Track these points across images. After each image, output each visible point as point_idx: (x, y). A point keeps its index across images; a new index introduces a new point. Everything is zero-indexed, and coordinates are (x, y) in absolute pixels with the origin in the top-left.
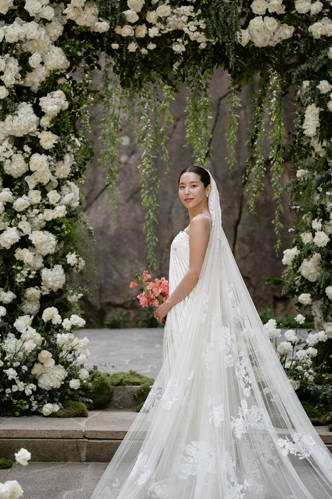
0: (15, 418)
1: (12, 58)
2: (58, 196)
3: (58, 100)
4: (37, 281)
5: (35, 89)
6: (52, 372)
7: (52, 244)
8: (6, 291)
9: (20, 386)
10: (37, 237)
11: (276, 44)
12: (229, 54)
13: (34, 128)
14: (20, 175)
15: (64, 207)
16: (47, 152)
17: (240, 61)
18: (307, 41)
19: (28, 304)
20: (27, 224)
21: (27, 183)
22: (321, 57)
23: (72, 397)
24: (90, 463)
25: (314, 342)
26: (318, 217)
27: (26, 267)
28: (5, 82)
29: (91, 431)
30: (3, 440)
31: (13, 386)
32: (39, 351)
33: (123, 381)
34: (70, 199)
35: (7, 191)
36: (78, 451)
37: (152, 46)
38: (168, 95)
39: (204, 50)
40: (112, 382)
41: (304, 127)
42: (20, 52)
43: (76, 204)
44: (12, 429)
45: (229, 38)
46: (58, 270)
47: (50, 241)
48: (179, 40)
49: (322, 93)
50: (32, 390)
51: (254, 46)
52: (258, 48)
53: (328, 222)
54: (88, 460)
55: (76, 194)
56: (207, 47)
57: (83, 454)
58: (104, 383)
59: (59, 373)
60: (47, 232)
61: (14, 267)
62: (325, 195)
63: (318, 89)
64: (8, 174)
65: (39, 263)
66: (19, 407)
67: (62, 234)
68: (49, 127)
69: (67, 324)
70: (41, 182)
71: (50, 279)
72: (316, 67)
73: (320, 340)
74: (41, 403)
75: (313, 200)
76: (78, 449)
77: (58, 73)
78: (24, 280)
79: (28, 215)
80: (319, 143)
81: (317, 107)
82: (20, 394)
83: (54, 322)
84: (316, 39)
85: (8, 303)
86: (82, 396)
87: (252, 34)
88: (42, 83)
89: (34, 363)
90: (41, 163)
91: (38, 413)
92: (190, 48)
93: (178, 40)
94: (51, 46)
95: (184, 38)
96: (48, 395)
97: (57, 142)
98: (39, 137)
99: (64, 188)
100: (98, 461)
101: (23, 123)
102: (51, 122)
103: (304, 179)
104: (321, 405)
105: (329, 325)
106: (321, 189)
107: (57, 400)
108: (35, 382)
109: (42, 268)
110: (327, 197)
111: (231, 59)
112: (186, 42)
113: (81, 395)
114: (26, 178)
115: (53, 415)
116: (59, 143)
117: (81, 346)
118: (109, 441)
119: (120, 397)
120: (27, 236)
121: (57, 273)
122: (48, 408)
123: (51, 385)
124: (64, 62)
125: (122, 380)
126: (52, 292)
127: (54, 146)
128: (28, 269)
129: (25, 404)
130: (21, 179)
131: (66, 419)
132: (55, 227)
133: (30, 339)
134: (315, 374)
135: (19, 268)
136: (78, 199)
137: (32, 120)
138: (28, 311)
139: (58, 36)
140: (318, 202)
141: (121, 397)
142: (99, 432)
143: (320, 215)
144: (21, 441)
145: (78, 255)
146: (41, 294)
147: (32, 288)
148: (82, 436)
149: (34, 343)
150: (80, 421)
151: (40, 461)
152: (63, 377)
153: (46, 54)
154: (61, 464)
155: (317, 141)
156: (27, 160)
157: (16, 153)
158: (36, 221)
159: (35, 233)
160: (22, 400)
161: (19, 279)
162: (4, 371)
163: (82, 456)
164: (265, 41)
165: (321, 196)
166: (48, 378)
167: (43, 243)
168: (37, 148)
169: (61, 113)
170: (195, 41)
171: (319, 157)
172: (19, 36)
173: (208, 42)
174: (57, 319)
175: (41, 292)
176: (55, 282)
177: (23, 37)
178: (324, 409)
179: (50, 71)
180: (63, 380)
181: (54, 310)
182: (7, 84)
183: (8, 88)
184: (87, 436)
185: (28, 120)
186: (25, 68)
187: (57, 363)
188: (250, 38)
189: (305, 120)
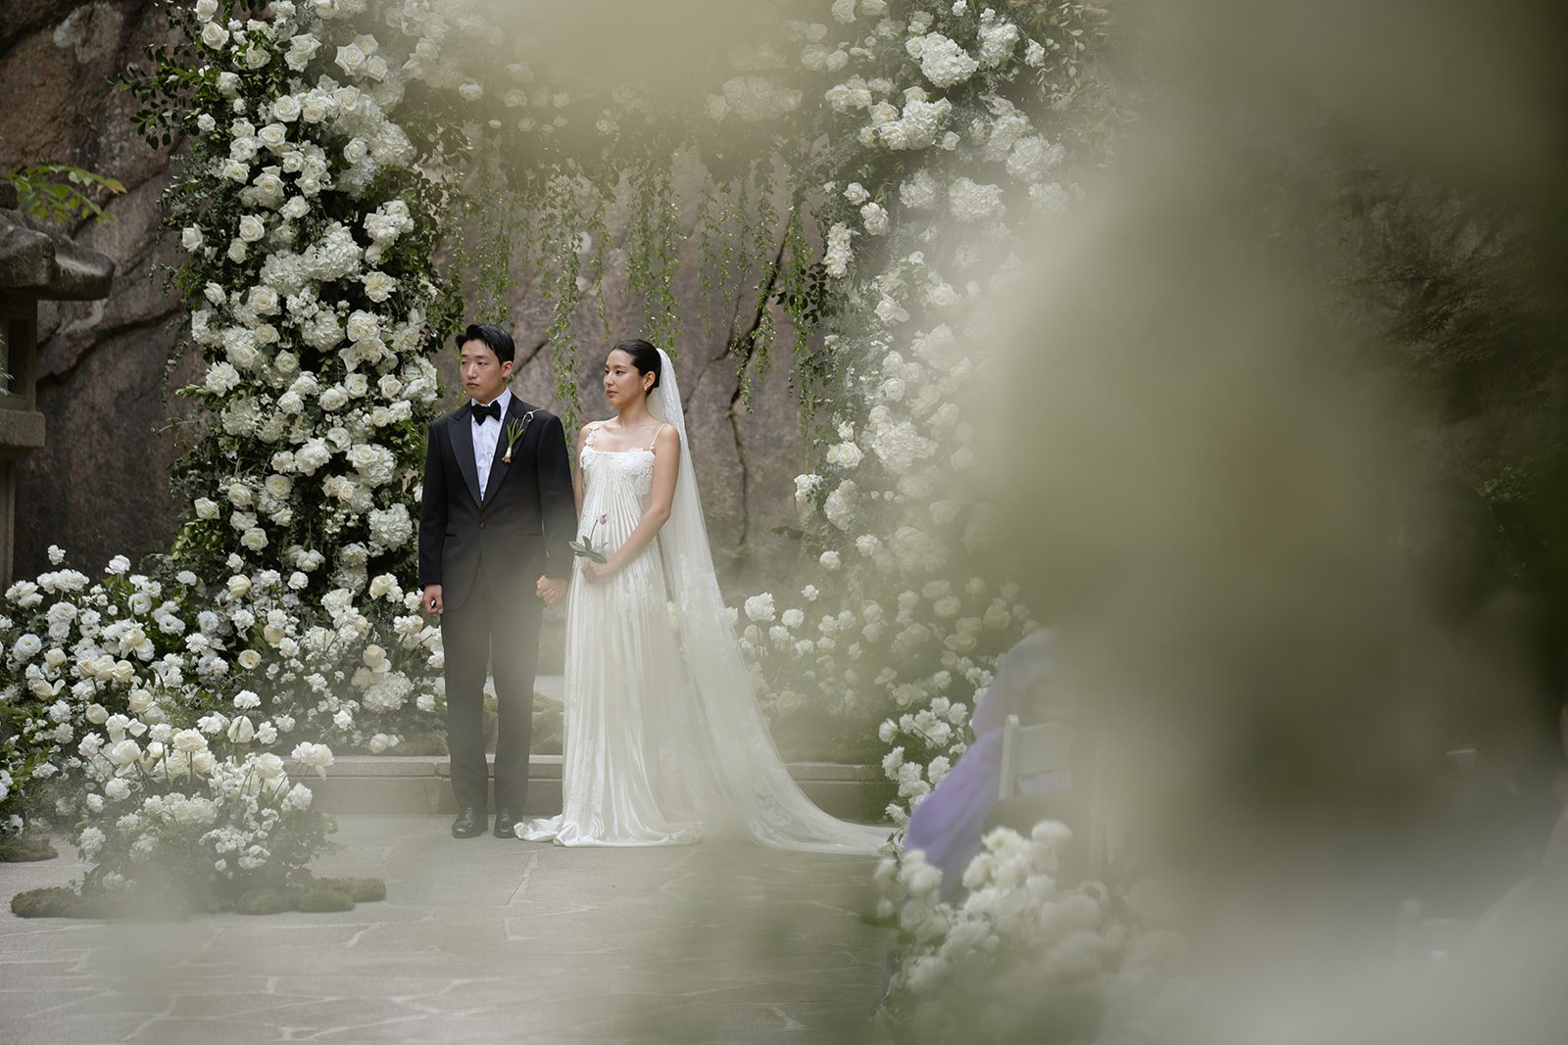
1: (315, 147)
2: (397, 385)
3: (395, 217)
4: (360, 532)
5: (357, 196)
6: (386, 683)
7: (388, 467)
8: (307, 549)
9: (333, 702)
10: (362, 455)
11: (777, 117)
12: (691, 139)
13: (354, 266)
14: (330, 348)
15: (407, 404)
16: (377, 309)
18: (823, 116)
19: (345, 571)
20: (343, 431)
21: (342, 361)
22: (849, 142)
23: (422, 725)
24: (445, 816)
26: (849, 417)
27: (343, 508)
28: (303, 190)
31: (320, 703)
32: (363, 646)
34: (421, 388)
35: (308, 375)
36: (426, 795)
37: (560, 121)
41: (827, 261)
42: (329, 137)
43: (431, 397)
46: (399, 512)
47: (384, 462)
48: (606, 113)
50: (353, 711)
51: (738, 120)
54: (443, 811)
55: (430, 379)
57: (435, 800)
59: (398, 685)
60: (379, 447)
61: (321, 507)
63: (846, 197)
64: (310, 345)
65: (365, 500)
67: (406, 450)
68: (381, 263)
69: (412, 601)
70: (368, 359)
71: (384, 528)
74: (368, 733)
77: (396, 169)
78: (338, 531)
79: (346, 418)
81: (847, 228)
83: (391, 599)
85: (313, 568)
87: (732, 103)
88: (368, 186)
89: (355, 666)
90: (366, 327)
91: (362, 750)
94: (383, 123)
96: (380, 721)
97: (394, 290)
98: (363, 282)
99: (409, 370)
101: (335, 259)
102: (384, 255)
106: (853, 371)
107: (395, 728)
108: (359, 698)
109: (371, 509)
112: (619, 116)
114: (342, 353)
115: (388, 752)
116: (398, 291)
120: (344, 454)
121: (397, 517)
122: (379, 740)
123: (386, 704)
124: (406, 148)
126: (388, 552)
127: (389, 297)
128: (346, 512)
129: (341, 734)
130: (332, 353)
131: (410, 757)
132: (392, 438)
133: (349, 625)
135: (330, 509)
136: (436, 387)
137: (351, 253)
138: (348, 584)
139: (394, 105)
140: (850, 392)
143: (851, 415)
146: (369, 555)
147: (352, 545)
148: (432, 772)
149: (356, 630)
152: (405, 692)
153: (375, 136)
155: (851, 284)
156: (343, 322)
157: (325, 310)
158: (360, 427)
159: (358, 449)
161: (331, 528)
162: (305, 677)
166: (378, 692)
167: (371, 466)
168: (358, 299)
169: (401, 240)
172: (326, 111)
174: (395, 593)
175: (368, 551)
176: (392, 533)
177: (333, 113)
179: (383, 165)
180: (405, 697)
181: (390, 579)
182: (307, 193)
183: (309, 200)
184: (441, 772)
185: (344, 254)
186: (338, 164)
187: (394, 669)
188: (729, 109)
189: (829, 248)
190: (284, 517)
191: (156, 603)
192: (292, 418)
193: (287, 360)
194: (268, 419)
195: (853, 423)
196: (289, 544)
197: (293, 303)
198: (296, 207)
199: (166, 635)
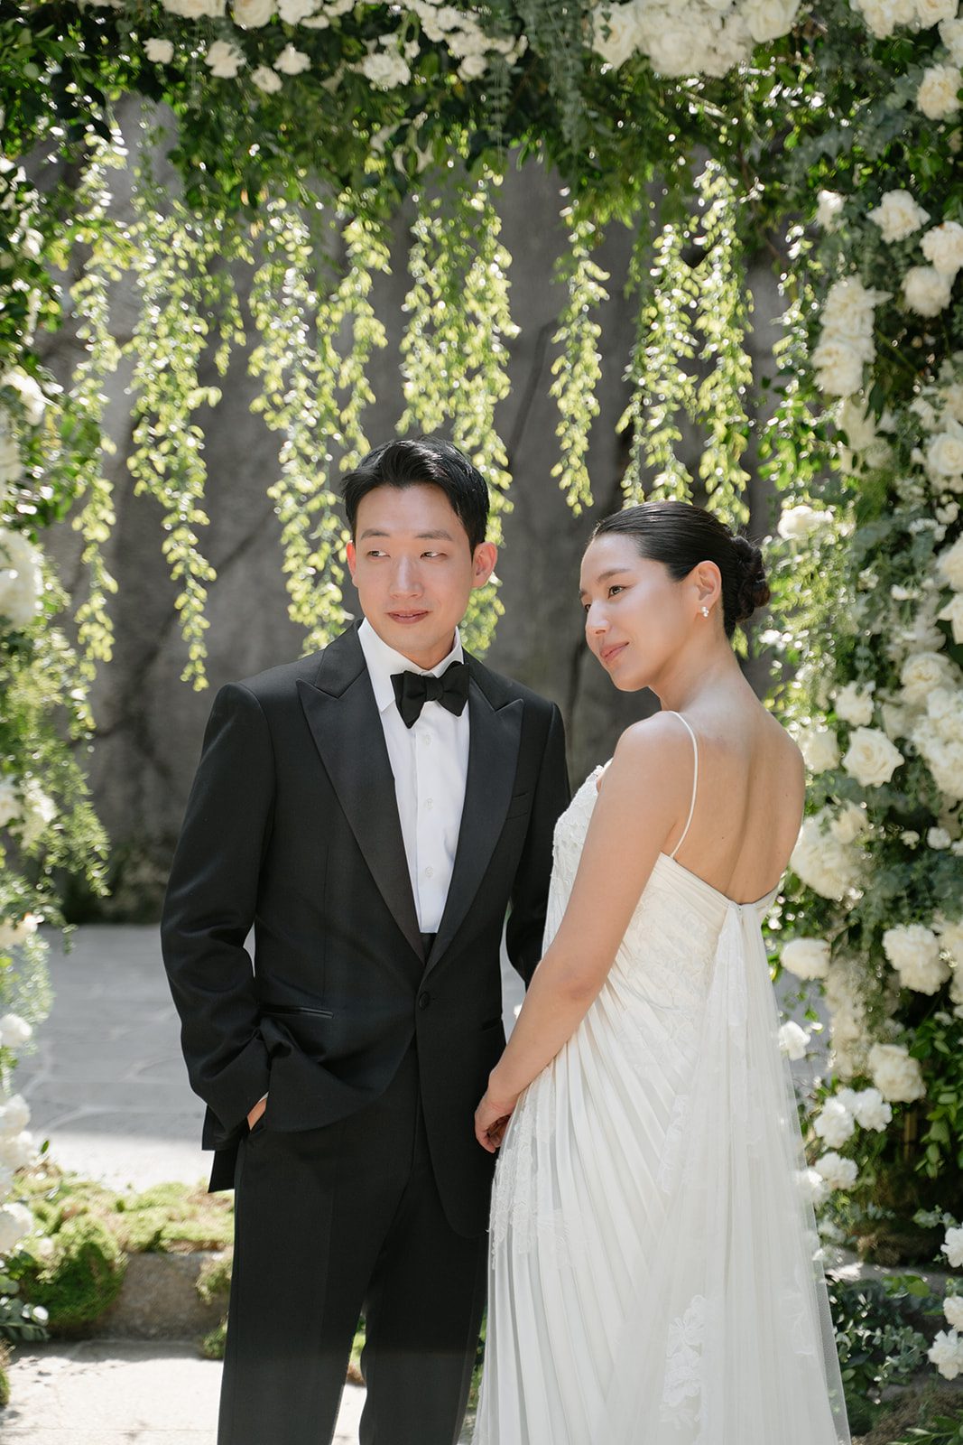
18: (843, 50)
22: (892, 104)
26: (861, 676)
33: (164, 1234)
39: (477, 84)
40: (124, 1240)
41: (818, 359)
45: (563, 30)
48: (389, 40)
49: (887, 239)
52: (661, 80)
53: (891, 694)
56: (487, 72)
58: (93, 1247)
62: (885, 601)
63: (872, 223)
80: (866, 417)
81: (867, 288)
84: (877, 39)
92: (425, 73)
93: (384, 40)
95: (403, 33)
106: (871, 580)
110: (895, 606)
111: (568, 109)
113: (5, 1295)
119: (149, 1297)
125: (158, 1236)
140: (860, 624)
141: (154, 1294)
155: (861, 412)
164: (692, 50)
165: (871, 603)
170: (445, 45)
171: (865, 468)
173: (489, 54)
188: (638, 40)
189: (824, 335)
195: (871, 686)
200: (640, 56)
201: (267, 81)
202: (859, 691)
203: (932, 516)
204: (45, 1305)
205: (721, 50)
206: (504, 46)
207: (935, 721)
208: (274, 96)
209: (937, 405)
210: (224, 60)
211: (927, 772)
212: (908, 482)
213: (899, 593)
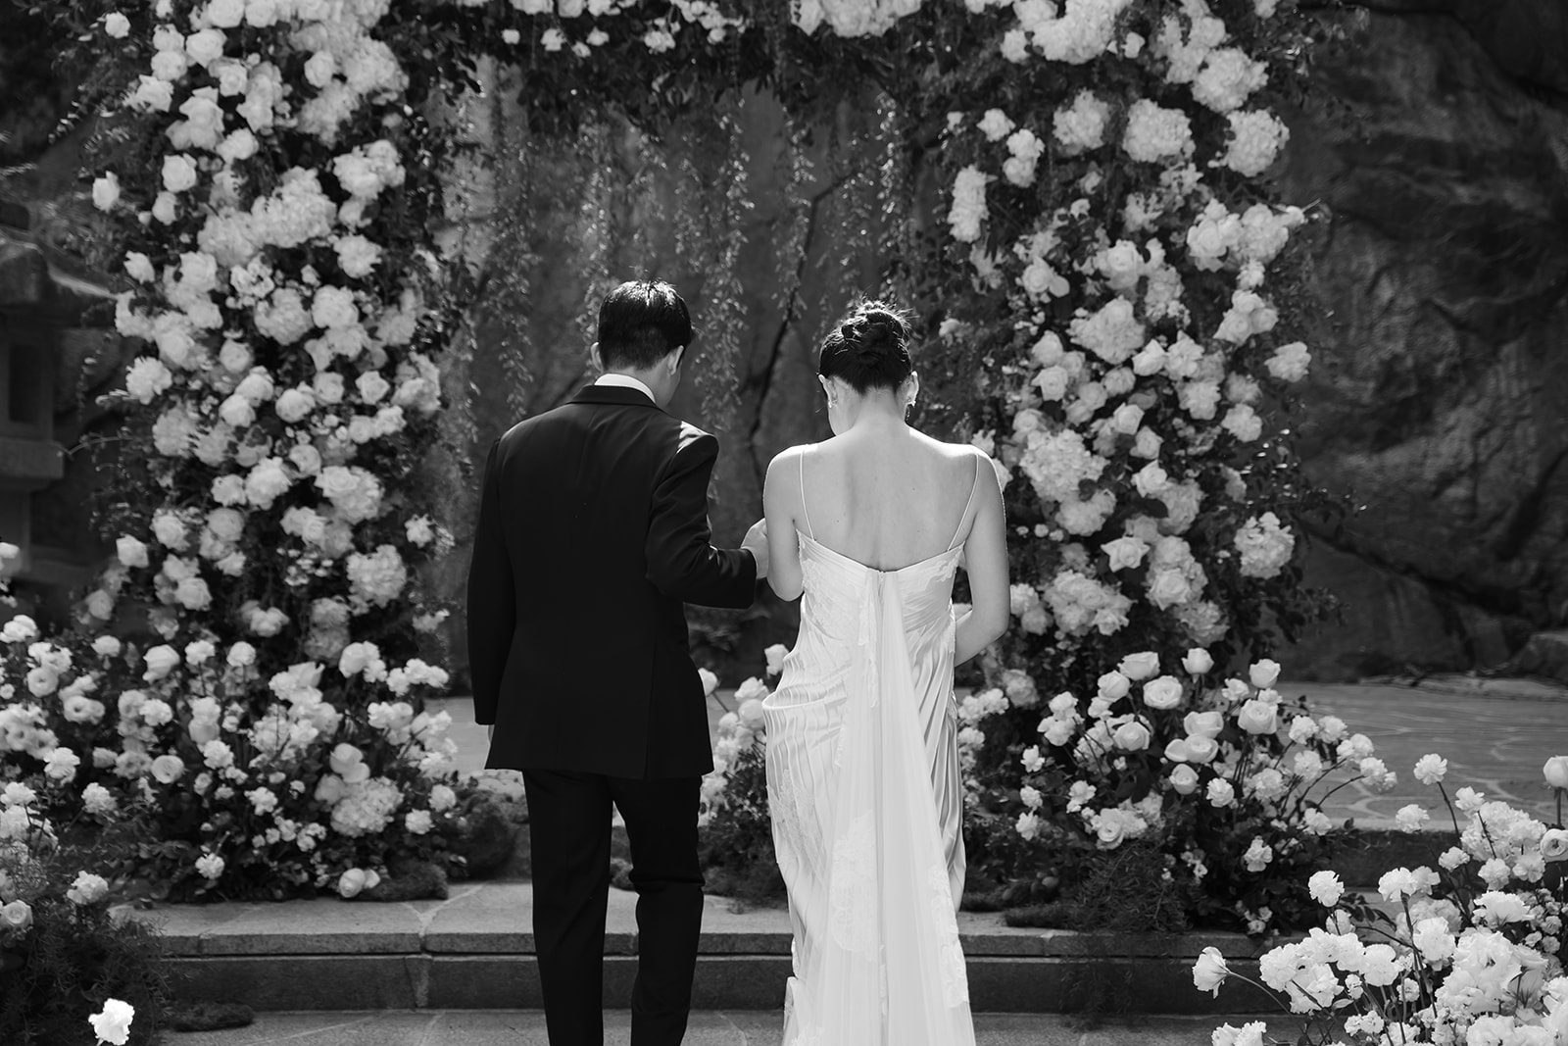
0: (273, 906)
1: (267, 65)
2: (382, 386)
3: (378, 163)
4: (337, 583)
5: (328, 138)
6: (364, 794)
7: (372, 498)
8: (265, 608)
9: (287, 828)
10: (335, 481)
11: (884, 29)
12: (772, 52)
13: (321, 228)
14: (294, 339)
15: (397, 411)
16: (356, 284)
17: (804, 71)
18: (954, 21)
19: (319, 636)
20: (311, 451)
21: (310, 357)
22: (985, 54)
23: (413, 852)
24: (436, 1012)
25: (976, 716)
27: (311, 552)
28: (249, 121)
29: (439, 935)
30: (228, 959)
31: (268, 831)
32: (329, 748)
34: (415, 391)
35: (260, 373)
36: (409, 982)
37: (598, 38)
38: (652, 156)
39: (718, 46)
40: (513, 814)
41: (952, 219)
42: (286, 51)
43: (432, 406)
44: (250, 932)
45: (772, 14)
46: (388, 559)
47: (368, 489)
48: (660, 22)
49: (990, 139)
50: (315, 838)
51: (833, 35)
52: (843, 39)
53: (1009, 437)
54: (434, 1003)
55: (430, 382)
56: (726, 38)
57: (422, 989)
58: (494, 818)
59: (381, 796)
60: (359, 471)
61: (280, 551)
63: (981, 131)
64: (267, 335)
65: (343, 540)
66: (284, 878)
67: (395, 474)
68: (361, 225)
69: (397, 680)
70: (344, 352)
71: (367, 578)
72: (974, 79)
73: (991, 710)
74: (337, 868)
75: (975, 389)
76: (408, 977)
77: (381, 101)
78: (304, 581)
79: (315, 431)
80: (986, 256)
81: (980, 172)
82: (286, 848)
83: (370, 678)
84: (974, 15)
85: (269, 635)
86: (442, 849)
87: (829, 8)
88: (343, 124)
89: (320, 774)
90: (337, 309)
91: (330, 892)
92: (686, 41)
93: (658, 22)
94: (361, 38)
95: (670, 16)
96: (354, 849)
97: (379, 261)
98: (337, 248)
99: (404, 369)
100: (456, 1007)
101: (294, 215)
102: (366, 214)
103: (955, 339)
104: (995, 862)
105: (1014, 675)
106: (990, 362)
107: (376, 859)
108: (324, 818)
109: (349, 553)
110: (1007, 380)
111: (778, 62)
112: (676, 27)
113: (436, 848)
114: (309, 345)
115: (364, 896)
116: (384, 264)
117: (432, 732)
118: (483, 958)
120: (313, 478)
121: (385, 563)
122: (353, 879)
123: (363, 825)
124: (394, 75)
126: (375, 608)
127: (372, 270)
128: (315, 555)
129: (299, 872)
130: (297, 347)
131: (394, 905)
132: (378, 457)
133: (307, 717)
134: (982, 789)
135: (293, 553)
136: (438, 393)
137: (317, 209)
138: (320, 653)
139: (378, 15)
140: (985, 391)
142: (458, 936)
143: (989, 422)
144: (272, 962)
145: (434, 521)
146: (350, 613)
147: (326, 601)
148: (418, 947)
149: (314, 726)
150: (425, 909)
151: (317, 1008)
152: (390, 806)
153: (351, 56)
154: (366, 1015)
155: (983, 252)
156: (307, 303)
157: (284, 287)
158: (333, 444)
159: (331, 473)
160: (290, 863)
161: (294, 580)
162: (247, 793)
163: (418, 995)
164: (860, 22)
165: (991, 377)
166: (353, 807)
167: (349, 495)
168: (332, 274)
169: (387, 195)
170: (697, 23)
171: (989, 289)
172: (277, 11)
173: (727, 27)
174: (376, 669)
175: (348, 608)
176: (378, 584)
177: (289, 15)
178: (1003, 871)
179: (361, 96)
180: (390, 814)
181: (370, 650)
182: (255, 125)
183: (258, 135)
184: (430, 948)
185: (307, 209)
186: (300, 91)
187: (375, 774)
188: (822, 16)
189: (956, 201)
190: (234, 564)
191: (64, 682)
192: (240, 431)
193: (235, 355)
194: (207, 433)
195: (993, 432)
196: (241, 602)
197: (240, 277)
198: (241, 145)
199: (74, 724)
200: (825, 26)
201: (581, 50)
202: (985, 435)
203: (1030, 321)
204: (465, 855)
205: (879, 20)
206: (737, 23)
207: (1033, 452)
208: (584, 59)
209: (1028, 246)
210: (552, 40)
211: (1030, 487)
212: (1016, 298)
213: (1006, 370)
